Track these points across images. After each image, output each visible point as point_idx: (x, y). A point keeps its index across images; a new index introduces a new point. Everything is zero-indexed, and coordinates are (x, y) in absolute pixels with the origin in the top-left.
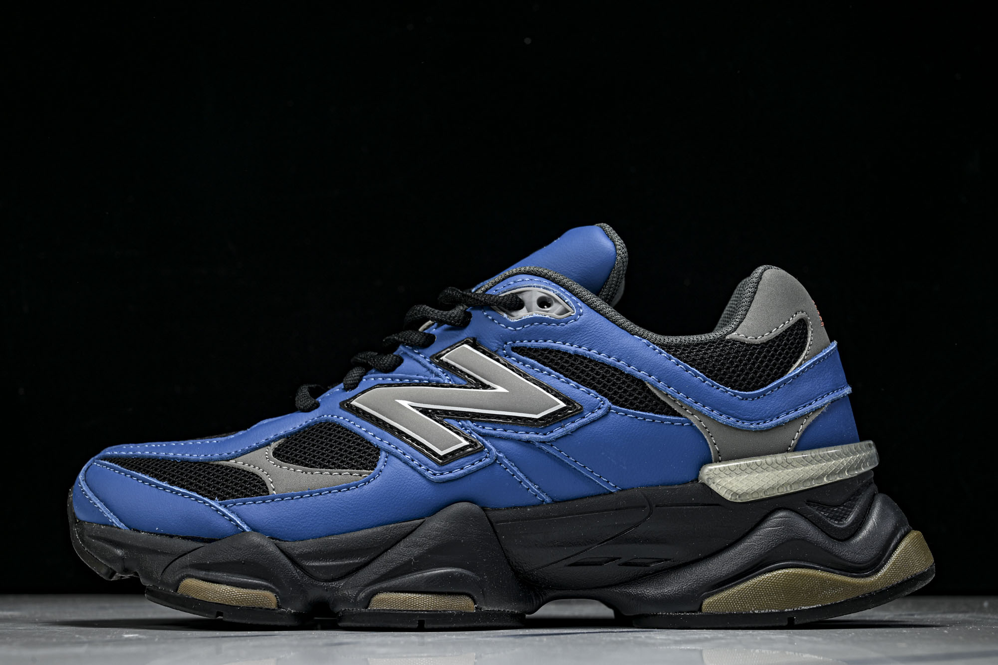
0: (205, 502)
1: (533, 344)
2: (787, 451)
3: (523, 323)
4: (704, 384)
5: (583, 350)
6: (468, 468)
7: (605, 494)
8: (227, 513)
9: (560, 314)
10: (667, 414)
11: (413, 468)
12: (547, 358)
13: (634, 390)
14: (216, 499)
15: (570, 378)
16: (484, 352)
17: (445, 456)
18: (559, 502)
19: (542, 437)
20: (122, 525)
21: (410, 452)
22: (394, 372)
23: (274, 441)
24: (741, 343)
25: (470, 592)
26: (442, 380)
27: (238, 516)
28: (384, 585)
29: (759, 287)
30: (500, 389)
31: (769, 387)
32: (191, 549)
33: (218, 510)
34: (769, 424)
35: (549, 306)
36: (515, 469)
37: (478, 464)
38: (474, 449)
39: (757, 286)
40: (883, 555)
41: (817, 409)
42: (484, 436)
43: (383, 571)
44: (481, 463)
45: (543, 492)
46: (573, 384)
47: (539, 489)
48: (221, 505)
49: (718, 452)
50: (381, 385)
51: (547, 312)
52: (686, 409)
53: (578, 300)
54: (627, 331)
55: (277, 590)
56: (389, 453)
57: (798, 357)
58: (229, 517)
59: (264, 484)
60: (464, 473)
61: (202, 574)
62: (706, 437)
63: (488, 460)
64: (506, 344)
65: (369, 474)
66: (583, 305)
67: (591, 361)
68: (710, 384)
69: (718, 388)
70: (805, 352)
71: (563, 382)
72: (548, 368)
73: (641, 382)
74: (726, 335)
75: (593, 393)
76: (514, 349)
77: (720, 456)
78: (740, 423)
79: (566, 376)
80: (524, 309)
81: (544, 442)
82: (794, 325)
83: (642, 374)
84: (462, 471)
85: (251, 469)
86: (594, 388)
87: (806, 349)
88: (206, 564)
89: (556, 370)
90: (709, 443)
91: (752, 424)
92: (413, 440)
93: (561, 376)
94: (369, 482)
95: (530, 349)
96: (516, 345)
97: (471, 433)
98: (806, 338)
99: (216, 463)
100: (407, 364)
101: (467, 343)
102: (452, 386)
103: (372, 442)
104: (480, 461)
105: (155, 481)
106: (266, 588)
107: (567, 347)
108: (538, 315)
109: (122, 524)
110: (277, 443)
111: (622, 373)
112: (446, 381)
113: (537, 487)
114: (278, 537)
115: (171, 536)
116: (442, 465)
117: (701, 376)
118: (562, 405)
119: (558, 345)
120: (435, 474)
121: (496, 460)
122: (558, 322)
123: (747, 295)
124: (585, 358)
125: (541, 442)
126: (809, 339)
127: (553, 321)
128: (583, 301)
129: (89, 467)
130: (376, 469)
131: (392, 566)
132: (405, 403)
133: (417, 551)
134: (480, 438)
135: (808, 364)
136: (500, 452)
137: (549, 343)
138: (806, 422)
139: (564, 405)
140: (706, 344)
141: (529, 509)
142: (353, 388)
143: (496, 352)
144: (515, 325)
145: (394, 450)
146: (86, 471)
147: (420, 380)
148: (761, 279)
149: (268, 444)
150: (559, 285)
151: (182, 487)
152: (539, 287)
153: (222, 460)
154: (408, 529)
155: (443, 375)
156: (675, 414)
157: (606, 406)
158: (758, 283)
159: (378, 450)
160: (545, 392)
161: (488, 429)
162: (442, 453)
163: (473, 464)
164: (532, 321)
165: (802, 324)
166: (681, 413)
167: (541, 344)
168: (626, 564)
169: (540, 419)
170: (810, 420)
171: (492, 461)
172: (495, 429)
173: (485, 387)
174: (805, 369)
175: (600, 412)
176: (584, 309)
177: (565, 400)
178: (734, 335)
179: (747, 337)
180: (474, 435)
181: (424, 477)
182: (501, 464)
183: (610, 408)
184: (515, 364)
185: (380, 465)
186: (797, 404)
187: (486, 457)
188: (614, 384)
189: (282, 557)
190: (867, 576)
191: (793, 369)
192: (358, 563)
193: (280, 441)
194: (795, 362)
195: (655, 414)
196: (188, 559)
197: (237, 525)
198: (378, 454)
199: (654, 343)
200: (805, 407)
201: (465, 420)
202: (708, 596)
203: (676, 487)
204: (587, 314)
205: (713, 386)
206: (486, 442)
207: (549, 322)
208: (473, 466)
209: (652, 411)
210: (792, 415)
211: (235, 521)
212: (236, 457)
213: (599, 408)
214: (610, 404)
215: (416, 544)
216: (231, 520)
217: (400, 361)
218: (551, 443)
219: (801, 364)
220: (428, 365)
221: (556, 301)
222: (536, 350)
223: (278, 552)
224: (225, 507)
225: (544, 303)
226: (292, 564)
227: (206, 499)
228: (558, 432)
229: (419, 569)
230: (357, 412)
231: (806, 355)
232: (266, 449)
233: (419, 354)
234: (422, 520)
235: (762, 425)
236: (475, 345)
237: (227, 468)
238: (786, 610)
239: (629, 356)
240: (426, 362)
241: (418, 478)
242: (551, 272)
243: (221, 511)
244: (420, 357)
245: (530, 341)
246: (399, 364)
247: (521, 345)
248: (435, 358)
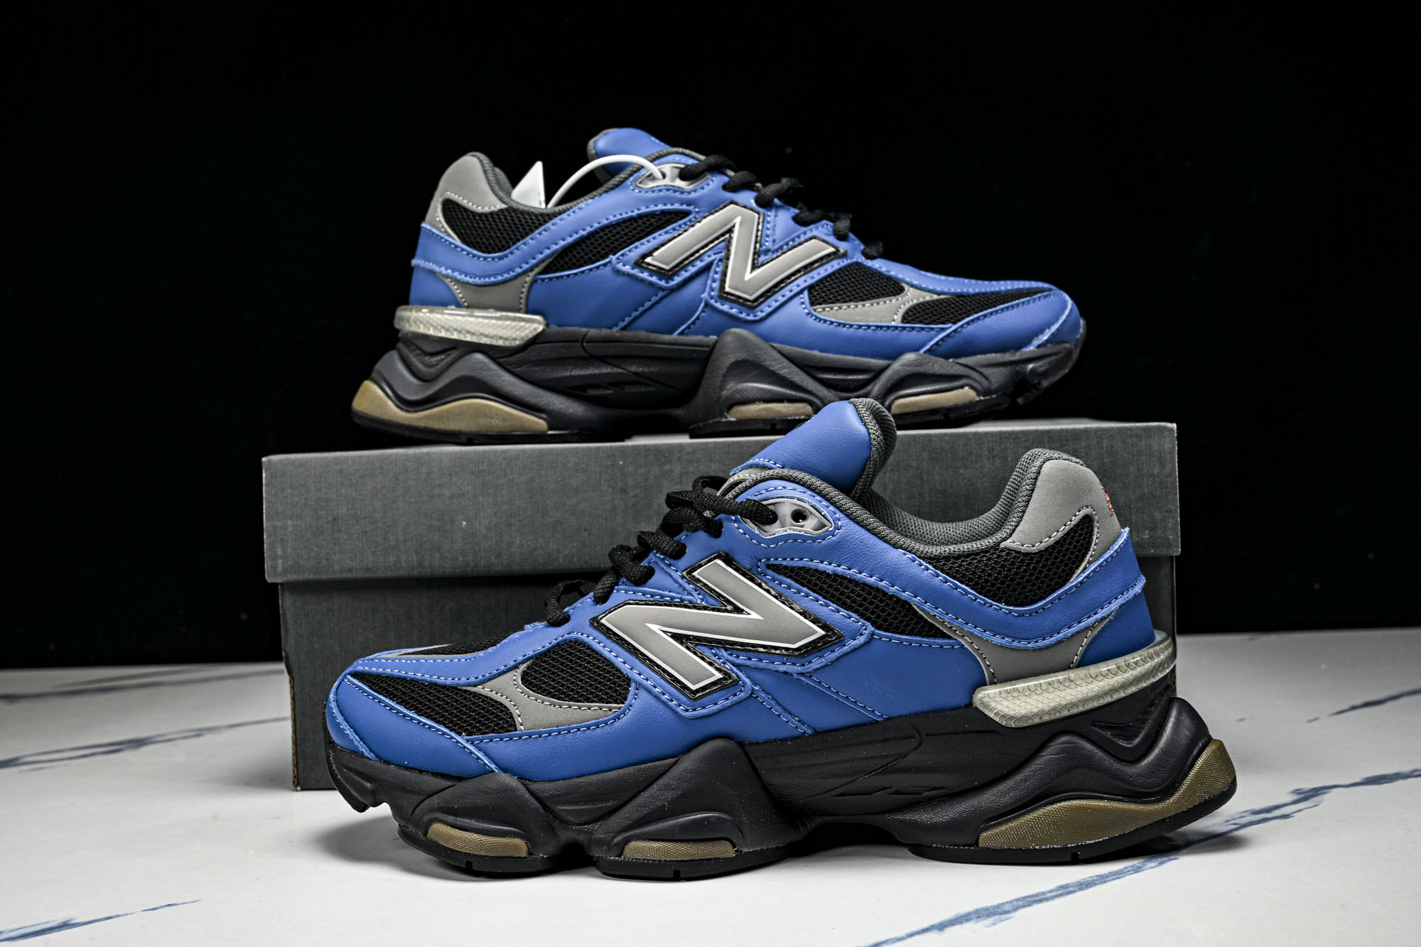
0: (452, 738)
1: (788, 563)
2: (1070, 668)
3: (776, 539)
4: (975, 603)
5: (840, 570)
6: (722, 703)
7: (871, 723)
8: (474, 751)
9: (816, 529)
10: (935, 636)
11: (664, 703)
12: (804, 578)
13: (899, 612)
14: (463, 734)
15: (830, 600)
16: (737, 570)
17: (698, 691)
18: (822, 732)
19: (800, 668)
20: (372, 756)
21: (660, 686)
22: (645, 586)
23: (522, 663)
24: (1016, 552)
25: (728, 836)
26: (694, 600)
27: (486, 754)
28: (636, 832)
29: (1038, 483)
30: (754, 616)
31: (1048, 599)
32: (440, 789)
33: (465, 747)
34: (1048, 641)
35: (804, 519)
36: (772, 702)
37: (732, 699)
38: (726, 684)
39: (1035, 482)
40: (1179, 774)
41: (1102, 619)
42: (738, 666)
43: (636, 816)
44: (736, 698)
45: (804, 724)
46: (833, 606)
47: (799, 721)
48: (468, 741)
49: (993, 674)
50: (631, 602)
51: (802, 526)
52: (956, 631)
53: (837, 511)
54: (890, 544)
55: (528, 837)
56: (639, 686)
57: (1082, 561)
58: (477, 756)
59: (512, 717)
60: (718, 709)
61: (450, 819)
62: (979, 659)
63: (742, 694)
64: (760, 561)
65: (620, 708)
66: (842, 515)
67: (851, 581)
68: (982, 602)
69: (991, 606)
70: (1090, 553)
71: (821, 605)
72: (805, 589)
73: (905, 604)
74: (1000, 542)
75: (855, 616)
76: (769, 567)
77: (995, 677)
78: (1015, 644)
79: (824, 598)
80: (778, 522)
81: (802, 674)
82: (1077, 525)
83: (906, 595)
84: (716, 707)
85: (497, 697)
86: (856, 612)
87: (1092, 549)
88: (454, 807)
89: (814, 591)
90: (982, 665)
91: (1029, 643)
92: (664, 671)
93: (820, 598)
94: (619, 719)
95: (786, 567)
96: (770, 563)
97: (724, 664)
98: (1091, 535)
99: (464, 688)
100: (658, 577)
101: (719, 557)
102: (705, 608)
103: (622, 670)
104: (735, 695)
105: (402, 709)
106: (515, 835)
107: (824, 566)
108: (791, 532)
109: (372, 754)
110: (526, 665)
111: (885, 594)
112: (699, 601)
113: (797, 719)
114: (527, 777)
115: (421, 771)
116: (695, 700)
117: (972, 594)
118: (821, 632)
119: (815, 564)
120: (687, 710)
121: (752, 693)
122: (814, 539)
123: (1024, 493)
124: (845, 578)
125: (799, 673)
126: (1095, 537)
127: (809, 538)
128: (842, 511)
129: (340, 683)
130: (626, 703)
131: (645, 811)
132: (655, 628)
133: (670, 795)
134: (735, 669)
135: (1093, 567)
136: (756, 684)
137: (805, 562)
138: (1091, 635)
139: (824, 633)
140: (978, 554)
141: (789, 743)
142: (604, 602)
143: (750, 570)
144: (768, 541)
145: (645, 682)
146: (337, 689)
147: (672, 598)
148: (1039, 473)
149: (516, 667)
150: (816, 493)
151: (428, 717)
152: (793, 497)
153: (469, 685)
154: (659, 770)
155: (695, 594)
156: (944, 636)
157: (867, 632)
158: (1036, 479)
159: (628, 680)
160: (802, 618)
161: (742, 659)
162: (694, 687)
163: (728, 699)
164: (785, 538)
165: (1087, 524)
166: (951, 635)
167: (797, 563)
168: (896, 793)
169: (797, 649)
170: (1095, 632)
171: (748, 695)
172: (750, 659)
173: (738, 610)
174: (1089, 574)
175: (862, 639)
176: (844, 521)
177: (824, 627)
178: (1009, 543)
179: (1023, 546)
180: (728, 666)
181: (676, 713)
182: (757, 698)
183: (873, 634)
185: (630, 697)
186: (1081, 615)
187: (741, 691)
188: (877, 607)
189: (533, 801)
190: (1159, 801)
191: (1075, 576)
192: (610, 806)
193: (528, 663)
194: (1077, 567)
195: (922, 637)
196: (435, 800)
197: (485, 765)
198: (629, 685)
199: (920, 557)
200: (1089, 617)
201: (718, 647)
202: (986, 829)
203: (948, 713)
204: (848, 526)
205: (985, 604)
206: (741, 674)
207: (804, 539)
208: (728, 701)
209: (918, 634)
210: (1073, 630)
211: (482, 760)
212: (484, 683)
213: (861, 635)
214: (873, 629)
215: (668, 787)
216: (478, 758)
217: (650, 573)
218: (809, 675)
219: (1085, 568)
220: (680, 581)
221: (811, 513)
222: (792, 569)
223: (527, 795)
224: (472, 743)
225: (799, 516)
226: (543, 808)
227: (453, 734)
228: (816, 663)
229: (674, 814)
230: (608, 632)
231: (1091, 557)
232: (513, 673)
233: (670, 565)
234: (675, 759)
235: (1041, 643)
236: (729, 560)
237: (475, 695)
238: (1069, 846)
239: (893, 575)
240: (677, 575)
241: (669, 714)
242: (806, 477)
243: (468, 749)
244: (671, 570)
245: (785, 559)
246: (650, 577)
247: (776, 562)
248: (687, 573)
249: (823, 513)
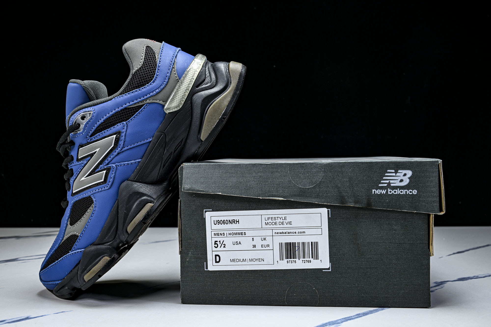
1: (93, 130)
2: (178, 82)
3: (84, 129)
4: (141, 91)
5: (105, 117)
6: (113, 176)
7: (150, 143)
8: (75, 252)
9: (90, 116)
10: (141, 108)
11: (101, 191)
12: (99, 130)
13: (127, 112)
14: (70, 251)
15: (110, 128)
16: (85, 145)
18: (143, 157)
19: (119, 149)
20: (60, 281)
21: (96, 189)
22: (74, 173)
23: (67, 222)
24: (138, 70)
25: (147, 202)
27: (78, 249)
28: (126, 225)
29: (128, 52)
30: (97, 150)
31: (156, 72)
32: (78, 269)
33: (73, 253)
34: (166, 81)
35: (85, 117)
36: (123, 163)
38: (108, 170)
41: (174, 64)
42: (108, 164)
43: (122, 221)
44: (114, 172)
45: (136, 160)
46: (112, 128)
47: (134, 160)
48: (72, 252)
49: (163, 102)
50: (74, 181)
51: (86, 119)
52: (144, 102)
53: (90, 107)
55: (105, 255)
56: (92, 194)
57: (156, 57)
59: (76, 235)
61: (86, 271)
62: (156, 102)
64: (87, 137)
65: (94, 204)
67: (109, 118)
68: (142, 89)
69: (145, 88)
70: (156, 54)
71: (109, 130)
72: (103, 131)
73: (126, 108)
74: (133, 73)
75: (119, 124)
76: (91, 136)
77: (165, 102)
78: (159, 89)
79: (108, 128)
80: (81, 125)
81: (122, 149)
82: (146, 51)
83: (124, 106)
84: (112, 179)
85: (69, 235)
87: (156, 52)
88: (84, 269)
89: (105, 130)
90: (158, 102)
91: (162, 86)
92: (94, 185)
93: (107, 129)
94: (96, 206)
95: (94, 132)
97: (104, 168)
98: (152, 50)
99: (62, 243)
100: (74, 168)
101: (80, 148)
103: (86, 196)
105: (54, 263)
106: (102, 258)
107: (100, 121)
108: (85, 123)
110: (69, 222)
111: (119, 112)
112: (86, 162)
114: (92, 243)
115: (72, 271)
116: (106, 182)
117: (137, 90)
118: (115, 136)
119: (98, 123)
120: (107, 187)
121: (116, 166)
124: (107, 119)
125: (121, 150)
126: (154, 50)
127: (90, 120)
128: (92, 106)
130: (94, 201)
131: (123, 218)
132: (83, 179)
133: (124, 208)
134: (107, 166)
135: (159, 56)
136: (115, 164)
137: (96, 126)
138: (175, 70)
140: (130, 81)
141: (138, 168)
142: (70, 189)
143: (88, 142)
144: (83, 131)
145: (93, 192)
147: (81, 169)
148: (126, 50)
149: (67, 224)
150: (82, 109)
151: (60, 257)
152: (78, 116)
153: (62, 241)
154: (117, 206)
155: (84, 162)
156: (142, 106)
159: (90, 197)
160: (108, 138)
161: (107, 162)
162: (103, 180)
164: (86, 126)
165: (148, 48)
166: (144, 104)
167: (94, 128)
169: (114, 145)
171: (116, 168)
173: (94, 153)
174: (160, 58)
175: (125, 127)
176: (94, 107)
177: (114, 134)
178: (134, 71)
179: (138, 67)
181: (106, 190)
182: (119, 166)
183: (126, 123)
184: (95, 140)
185: (94, 200)
187: (113, 169)
188: (121, 116)
189: (98, 246)
190: (230, 87)
191: (157, 62)
192: (115, 227)
194: (156, 59)
195: (138, 111)
196: (79, 272)
197: (81, 251)
198: (91, 197)
199: (118, 96)
200: (170, 67)
201: (99, 166)
202: (200, 136)
203: (163, 121)
204: (96, 108)
207: (89, 121)
208: (113, 174)
209: (136, 112)
210: (169, 72)
212: (64, 236)
214: (125, 122)
215: (122, 207)
216: (78, 252)
217: (72, 169)
218: (123, 147)
219: (158, 58)
220: (78, 163)
221: (85, 114)
223: (96, 246)
224: (74, 251)
225: (83, 118)
226: (102, 245)
227: (68, 254)
228: (122, 143)
229: (129, 212)
230: (76, 193)
232: (68, 226)
233: (73, 163)
234: (117, 200)
235: (165, 83)
236: (82, 146)
237: (65, 241)
238: (220, 118)
239: (118, 105)
241: (105, 192)
242: (77, 109)
243: (74, 253)
244: (75, 164)
245: (91, 131)
246: (73, 171)
247: (91, 134)
248: (78, 160)
249: (87, 111)
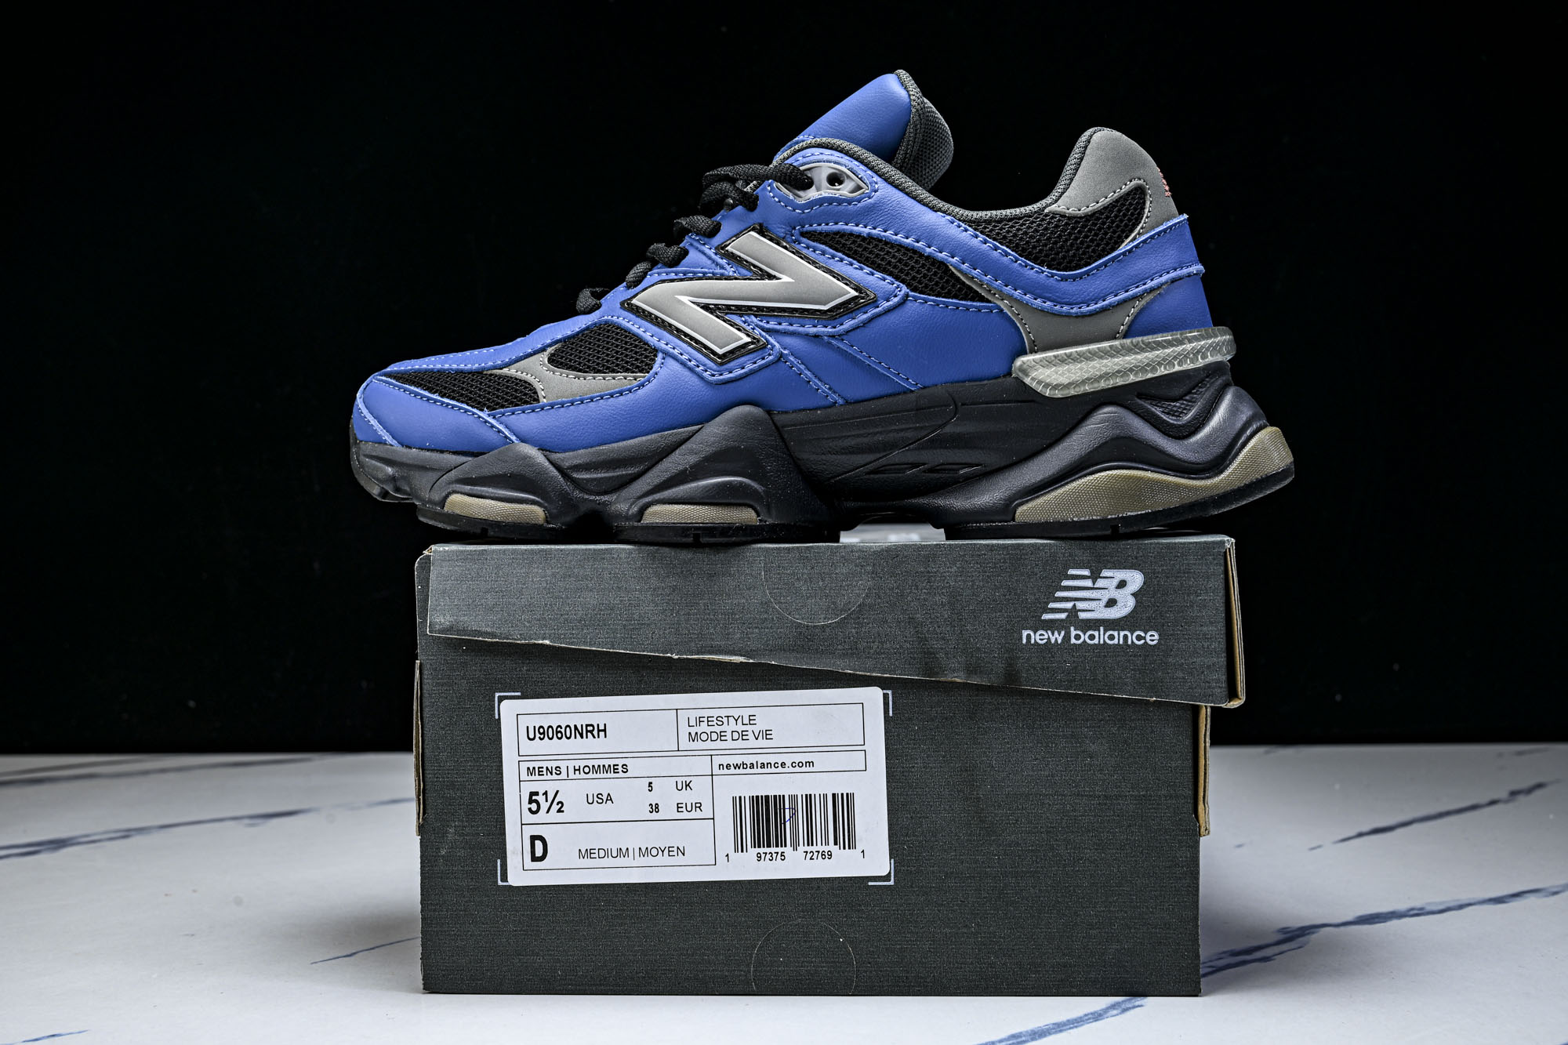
0: (474, 414)
1: (824, 227)
2: (1115, 338)
3: (811, 204)
4: (1016, 265)
5: (877, 232)
6: (749, 367)
7: (905, 393)
8: (495, 424)
9: (853, 192)
10: (972, 300)
11: (690, 369)
12: (838, 243)
13: (935, 274)
14: (485, 409)
15: (864, 264)
16: (771, 240)
17: (724, 355)
18: (854, 403)
19: (830, 330)
20: (394, 442)
21: (688, 353)
22: (678, 266)
23: (550, 345)
24: (1062, 216)
25: (752, 503)
26: (726, 273)
27: (507, 427)
28: (657, 496)
29: (1087, 152)
30: (785, 279)
31: (1093, 265)
32: (460, 463)
33: (486, 422)
34: (1092, 307)
35: (841, 183)
36: (802, 367)
37: (761, 362)
38: (756, 347)
39: (1085, 150)
40: (1229, 453)
41: (1152, 290)
42: (768, 331)
43: (657, 481)
44: (763, 362)
45: (835, 392)
46: (867, 270)
47: (830, 389)
48: (489, 415)
49: (1034, 342)
50: (663, 281)
51: (838, 190)
52: (995, 294)
53: (874, 175)
54: (929, 207)
55: (546, 505)
56: (667, 354)
57: (1132, 231)
58: (498, 428)
59: (536, 393)
60: (745, 373)
61: (468, 488)
62: (1018, 325)
63: (771, 358)
64: (794, 228)
65: (644, 377)
66: (879, 179)
67: (886, 243)
68: (1023, 264)
69: (1032, 269)
70: (1141, 225)
71: (856, 268)
72: (840, 254)
73: (942, 265)
74: (1045, 208)
75: (889, 279)
76: (803, 234)
77: (1036, 346)
78: (1058, 307)
79: (859, 262)
80: (814, 187)
81: (833, 337)
82: (1128, 194)
83: (943, 255)
84: (743, 371)
85: (524, 376)
86: (890, 274)
87: (1143, 221)
88: (472, 478)
89: (848, 256)
90: (1022, 331)
91: (1072, 308)
92: (692, 338)
93: (855, 262)
94: (643, 386)
95: (820, 233)
96: (805, 229)
97: (753, 329)
98: (1143, 208)
99: (489, 372)
100: (693, 256)
101: (754, 229)
102: (736, 279)
103: (649, 343)
104: (763, 359)
105: (426, 393)
106: (533, 502)
107: (860, 229)
108: (827, 195)
109: (394, 441)
110: (553, 348)
111: (921, 255)
112: (731, 274)
113: (828, 386)
114: (548, 449)
115: (442, 452)
116: (722, 364)
117: (1012, 255)
118: (854, 293)
119: (851, 227)
120: (713, 375)
121: (781, 357)
122: (849, 202)
123: (1073, 162)
124: (880, 241)
125: (829, 336)
126: (1146, 211)
127: (844, 201)
128: (880, 176)
129: (368, 385)
130: (652, 372)
131: (667, 475)
132: (685, 299)
133: (693, 459)
134: (764, 334)
135: (1143, 238)
136: (785, 349)
137: (841, 226)
138: (1139, 304)
139: (857, 294)
140: (1020, 218)
141: (819, 412)
142: (635, 286)
143: (784, 238)
144: (803, 207)
145: (671, 350)
146: (365, 389)
147: (704, 273)
148: (1089, 142)
149: (543, 350)
150: (854, 159)
151: (453, 399)
152: (830, 162)
153: (495, 368)
154: (684, 436)
155: (728, 267)
156: (982, 299)
157: (902, 292)
158: (1086, 147)
159: (655, 351)
160: (835, 280)
161: (772, 325)
162: (720, 351)
163: (755, 363)
164: (820, 202)
165: (1139, 193)
166: (990, 299)
167: (832, 227)
168: (932, 470)
169: (828, 310)
170: (1143, 302)
171: (776, 359)
172: (780, 324)
173: (771, 277)
174: (1139, 244)
175: (896, 300)
176: (881, 184)
177: (856, 288)
178: (1054, 208)
179: (1068, 209)
180: (757, 331)
181: (702, 378)
182: (786, 362)
183: (907, 295)
184: (805, 251)
185: (656, 367)
186: (1128, 284)
187: (770, 355)
188: (912, 268)
189: (552, 468)
190: (1208, 478)
191: (1123, 245)
192: (631, 474)
193: (556, 346)
194: (1127, 237)
195: (960, 300)
196: (453, 474)
197: (506, 437)
198: (656, 356)
199: (959, 220)
200: (1137, 287)
201: (749, 315)
202: (1020, 505)
203: (986, 382)
204: (885, 191)
205: (1026, 267)
206: (770, 338)
207: (840, 201)
208: (755, 365)
209: (955, 297)
210: (1122, 296)
211: (503, 433)
212: (510, 365)
213: (895, 296)
214: (908, 291)
215: (692, 452)
216: (499, 431)
217: (685, 253)
218: (840, 337)
219: (1134, 239)
220: (713, 256)
221: (848, 177)
222: (827, 234)
223: (547, 464)
224: (494, 418)
225: (835, 179)
226: (562, 476)
227: (475, 410)
228: (848, 324)
229: (696, 479)
230: (637, 311)
231: (1142, 228)
232: (541, 355)
233: (704, 244)
234: (700, 426)
235: (1085, 309)
236: (762, 231)
237: (500, 377)
238: (1109, 517)
239: (930, 237)
240: (711, 253)
241: (695, 380)
242: (845, 144)
243: (489, 423)
244: (706, 248)
245: (820, 225)
246: (684, 258)
247: (810, 228)
248: (721, 249)
249: (860, 176)
